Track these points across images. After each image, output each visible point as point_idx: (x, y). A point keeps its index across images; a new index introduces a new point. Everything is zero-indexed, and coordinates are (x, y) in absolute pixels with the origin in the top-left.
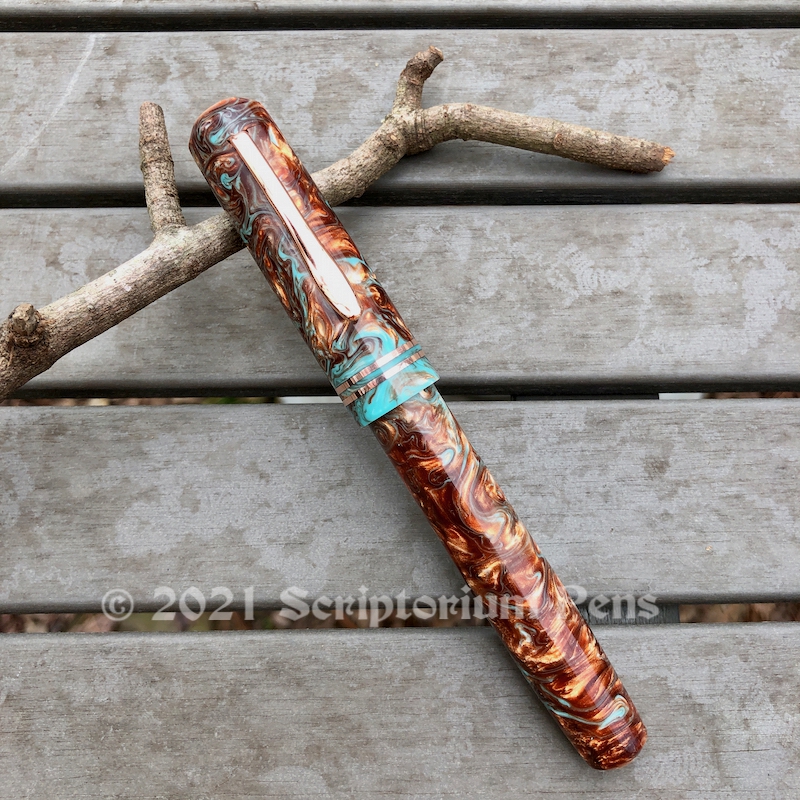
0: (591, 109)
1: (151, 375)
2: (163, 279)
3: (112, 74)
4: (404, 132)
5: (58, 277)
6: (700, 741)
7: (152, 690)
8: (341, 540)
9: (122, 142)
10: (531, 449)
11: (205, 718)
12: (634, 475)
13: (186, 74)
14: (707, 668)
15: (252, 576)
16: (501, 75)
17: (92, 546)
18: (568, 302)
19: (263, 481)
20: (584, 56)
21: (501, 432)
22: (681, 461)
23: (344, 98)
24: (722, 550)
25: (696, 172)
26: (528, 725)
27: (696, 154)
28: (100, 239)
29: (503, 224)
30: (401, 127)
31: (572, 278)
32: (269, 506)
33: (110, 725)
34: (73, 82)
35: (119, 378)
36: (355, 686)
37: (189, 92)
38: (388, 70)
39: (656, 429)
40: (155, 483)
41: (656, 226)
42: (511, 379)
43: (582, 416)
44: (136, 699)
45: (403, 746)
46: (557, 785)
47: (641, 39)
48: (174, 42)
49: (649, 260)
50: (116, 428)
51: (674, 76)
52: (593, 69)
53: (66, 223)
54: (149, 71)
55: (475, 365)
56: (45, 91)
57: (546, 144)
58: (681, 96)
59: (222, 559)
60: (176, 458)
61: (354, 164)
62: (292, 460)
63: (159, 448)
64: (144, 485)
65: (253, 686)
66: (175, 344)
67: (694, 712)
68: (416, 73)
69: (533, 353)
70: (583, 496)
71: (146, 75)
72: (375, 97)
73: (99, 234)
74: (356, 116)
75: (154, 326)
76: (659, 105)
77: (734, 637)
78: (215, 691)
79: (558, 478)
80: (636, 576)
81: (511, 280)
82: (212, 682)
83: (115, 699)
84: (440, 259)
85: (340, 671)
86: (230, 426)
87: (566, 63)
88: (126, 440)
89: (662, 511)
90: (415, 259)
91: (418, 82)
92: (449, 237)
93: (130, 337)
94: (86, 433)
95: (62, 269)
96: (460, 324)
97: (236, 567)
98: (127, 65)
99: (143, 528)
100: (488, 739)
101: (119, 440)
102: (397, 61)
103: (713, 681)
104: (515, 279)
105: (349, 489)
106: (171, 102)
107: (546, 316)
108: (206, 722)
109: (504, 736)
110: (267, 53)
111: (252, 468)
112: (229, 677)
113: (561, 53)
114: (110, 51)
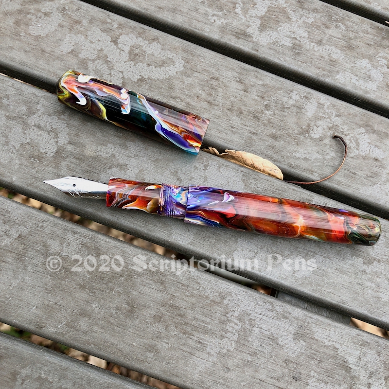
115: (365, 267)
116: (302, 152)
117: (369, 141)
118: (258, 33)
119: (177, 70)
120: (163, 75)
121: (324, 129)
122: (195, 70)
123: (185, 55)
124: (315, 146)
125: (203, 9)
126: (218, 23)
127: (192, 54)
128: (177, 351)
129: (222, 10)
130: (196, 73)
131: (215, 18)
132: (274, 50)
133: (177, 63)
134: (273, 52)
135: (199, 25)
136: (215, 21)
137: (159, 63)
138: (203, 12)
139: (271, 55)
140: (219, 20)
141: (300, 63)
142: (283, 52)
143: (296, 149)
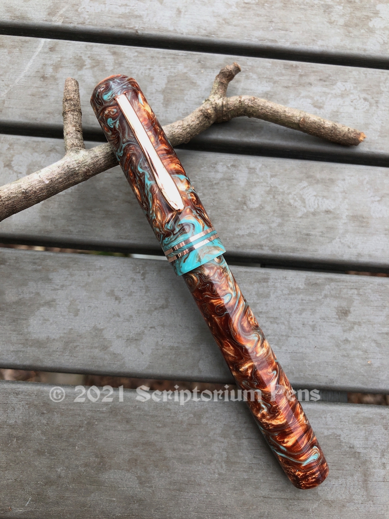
0: (320, 108)
1: (58, 235)
2: (68, 178)
3: (52, 62)
4: (215, 109)
5: (10, 174)
6: (357, 474)
7: (41, 418)
8: (159, 340)
9: (54, 101)
10: (272, 296)
11: (70, 437)
12: (330, 317)
13: (94, 67)
14: (364, 432)
15: (106, 356)
16: (271, 84)
17: (15, 331)
18: (300, 214)
19: (117, 302)
20: (319, 78)
21: (256, 285)
22: (358, 310)
23: (182, 88)
24: (377, 364)
25: (376, 148)
26: (258, 457)
27: (377, 138)
28: (36, 154)
29: (266, 167)
30: (214, 106)
31: (303, 201)
32: (119, 316)
33: (14, 437)
34: (29, 64)
35: (40, 235)
36: (160, 425)
37: (95, 76)
38: (208, 75)
39: (345, 291)
40: (54, 297)
41: (352, 176)
42: (264, 255)
43: (304, 280)
44: (32, 423)
45: (185, 463)
46: (273, 493)
47: (351, 72)
48: (88, 47)
49: (347, 195)
50: (35, 263)
51: (368, 94)
52: (323, 86)
53: (17, 143)
54: (73, 63)
55: (245, 246)
56: (13, 68)
57: (295, 123)
58: (371, 105)
59: (89, 345)
60: (68, 284)
61: (185, 124)
62: (135, 291)
63: (58, 277)
64: (48, 298)
65: (101, 421)
66: (73, 218)
67: (355, 457)
68: (225, 77)
69: (279, 241)
70: (300, 326)
71: (71, 65)
72: (200, 90)
73: (36, 152)
74: (188, 99)
75: (62, 206)
76: (358, 109)
77: (380, 415)
78: (78, 422)
79: (287, 315)
80: (327, 375)
81: (268, 199)
82: (77, 416)
83: (19, 422)
84: (229, 183)
85: (152, 416)
86: (101, 268)
87: (308, 81)
88: (40, 271)
89: (344, 338)
90: (215, 182)
91: (225, 82)
92: (235, 172)
93: (48, 212)
94: (18, 265)
95: (13, 170)
96: (238, 221)
97: (97, 350)
98: (61, 58)
99: (45, 323)
100: (235, 463)
101: (36, 271)
102: (214, 71)
103: (367, 439)
104: (271, 199)
105: (166, 310)
106: (84, 81)
107: (287, 221)
108: (71, 440)
109: (244, 462)
110: (141, 59)
111: (111, 293)
112: (87, 414)
113: (306, 75)
114: (52, 49)
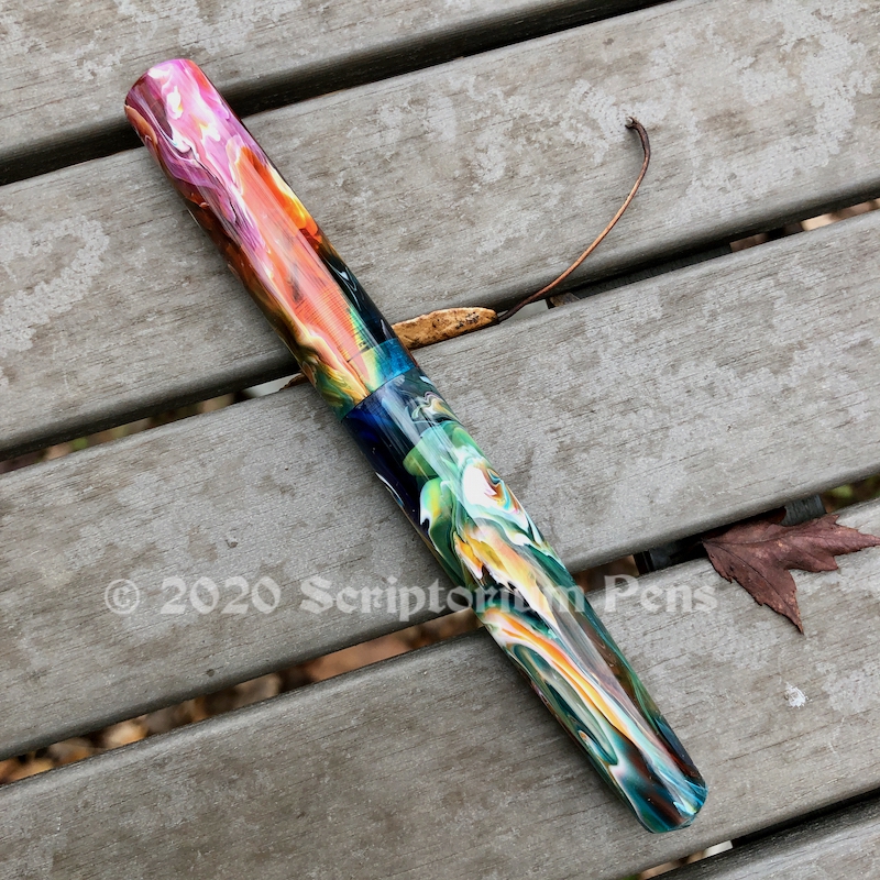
115: (782, 380)
116: (491, 234)
117: (612, 99)
118: (208, 29)
119: (99, 253)
120: (77, 288)
121: (502, 146)
122: (137, 222)
123: (89, 205)
124: (509, 198)
125: (45, 64)
126: (104, 72)
127: (102, 190)
128: (537, 832)
129: (89, 35)
130: (143, 227)
131: (89, 65)
132: (272, 43)
133: (85, 235)
134: (272, 50)
135: (67, 111)
136: (93, 74)
137: (49, 265)
138: (52, 70)
139: (273, 60)
140: (100, 63)
141: (346, 31)
142: (294, 33)
143: (476, 236)
